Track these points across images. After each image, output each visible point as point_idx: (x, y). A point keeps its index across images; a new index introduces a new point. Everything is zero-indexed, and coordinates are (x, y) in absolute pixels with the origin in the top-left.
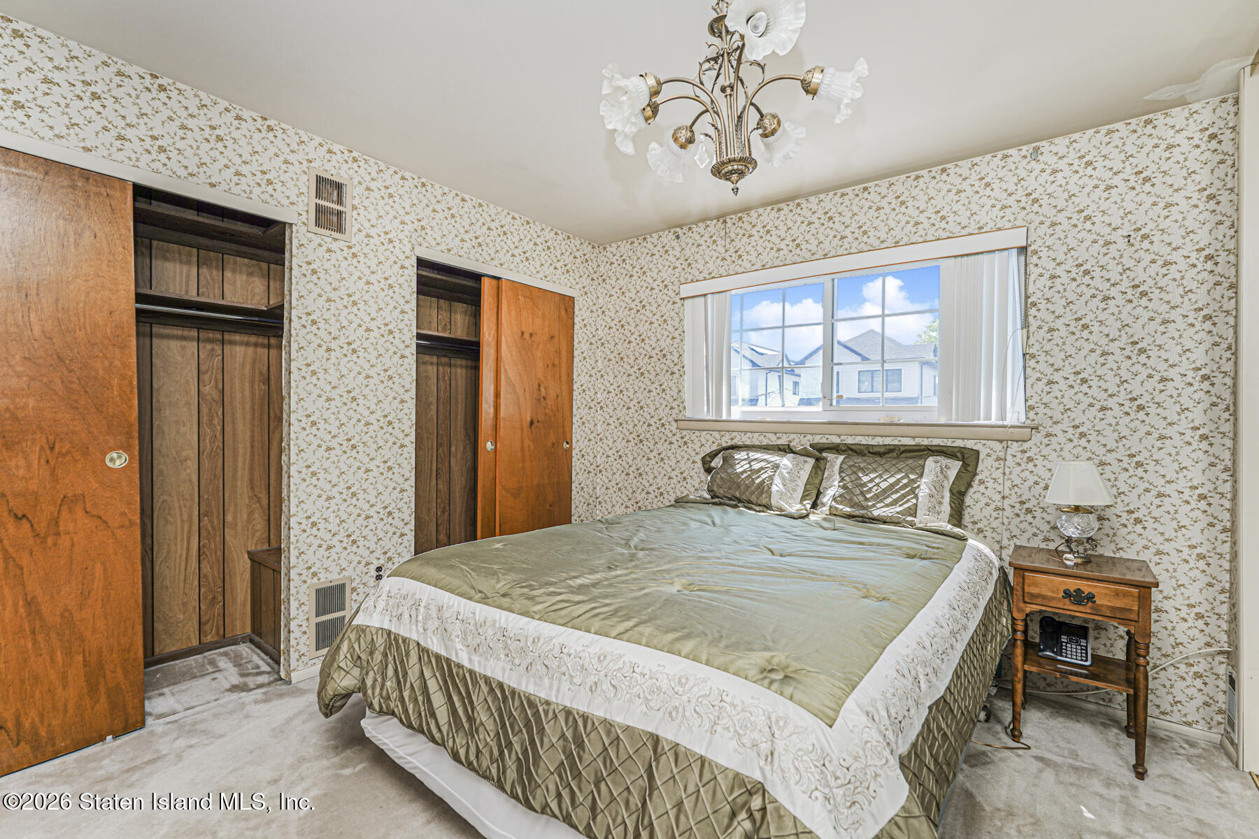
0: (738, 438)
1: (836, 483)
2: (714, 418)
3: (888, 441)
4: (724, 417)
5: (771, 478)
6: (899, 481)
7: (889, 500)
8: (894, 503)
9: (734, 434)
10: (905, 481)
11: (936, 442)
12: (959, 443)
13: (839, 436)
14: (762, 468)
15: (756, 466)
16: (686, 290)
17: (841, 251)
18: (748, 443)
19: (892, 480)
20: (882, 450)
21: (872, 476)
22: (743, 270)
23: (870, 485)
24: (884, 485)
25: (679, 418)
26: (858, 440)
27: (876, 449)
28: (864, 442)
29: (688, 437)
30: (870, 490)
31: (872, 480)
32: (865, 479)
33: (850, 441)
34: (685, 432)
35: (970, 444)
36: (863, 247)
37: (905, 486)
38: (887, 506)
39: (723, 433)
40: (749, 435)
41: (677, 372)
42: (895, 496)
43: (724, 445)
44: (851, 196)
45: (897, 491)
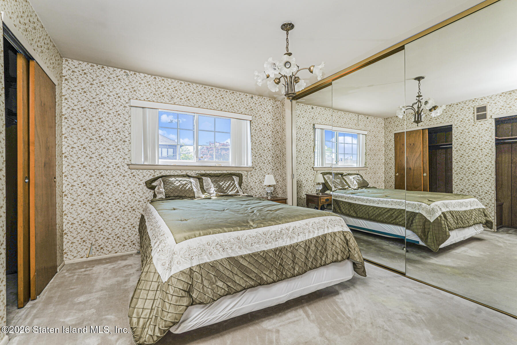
0: (163, 172)
1: (212, 186)
2: (150, 164)
3: (220, 172)
4: (156, 164)
5: (191, 186)
6: (230, 184)
7: (230, 190)
8: (232, 190)
9: (161, 171)
10: (232, 183)
11: (232, 172)
12: (238, 172)
13: (205, 171)
14: (186, 183)
15: (184, 183)
16: (133, 102)
17: (204, 107)
18: (168, 174)
19: (228, 184)
20: (219, 175)
21: (223, 183)
22: (165, 102)
23: (223, 186)
24: (227, 185)
25: (129, 163)
26: (211, 172)
27: (217, 175)
28: (213, 173)
29: (135, 173)
30: (224, 187)
31: (223, 184)
32: (221, 184)
33: (208, 172)
34: (133, 171)
35: (240, 172)
36: (211, 107)
37: (232, 185)
38: (230, 191)
39: (155, 171)
40: (169, 171)
41: (128, 141)
42: (231, 188)
43: (156, 176)
44: (207, 89)
45: (231, 187)
